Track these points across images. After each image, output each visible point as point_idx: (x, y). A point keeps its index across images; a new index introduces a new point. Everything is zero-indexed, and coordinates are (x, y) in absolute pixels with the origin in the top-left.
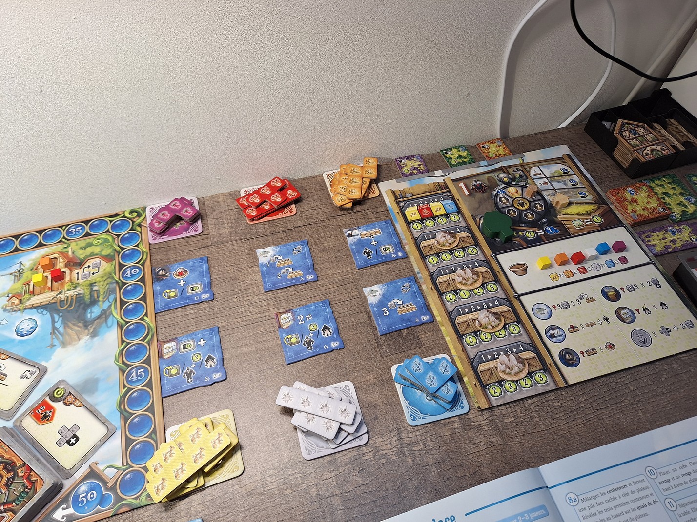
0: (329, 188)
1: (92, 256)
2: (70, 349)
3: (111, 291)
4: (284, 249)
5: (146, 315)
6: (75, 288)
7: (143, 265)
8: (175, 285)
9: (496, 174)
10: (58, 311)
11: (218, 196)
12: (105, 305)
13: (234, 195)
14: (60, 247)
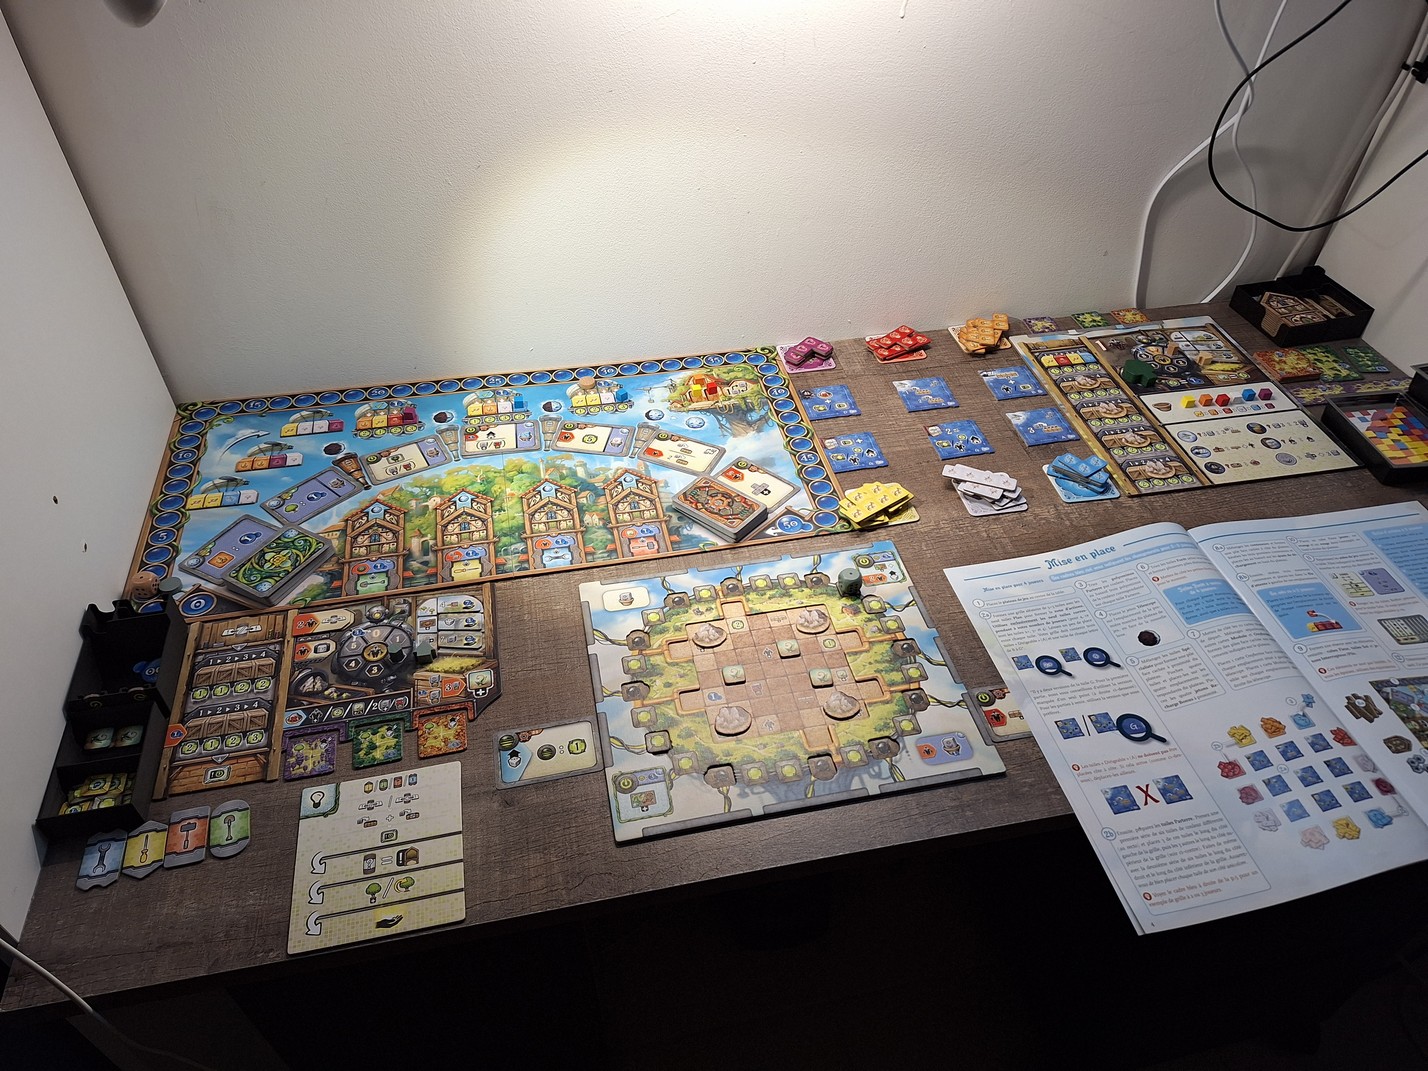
0: (957, 340)
1: (736, 378)
2: (740, 438)
3: (766, 404)
4: (920, 383)
5: (802, 420)
6: (730, 399)
7: (787, 387)
8: (822, 402)
9: (1135, 336)
10: (721, 415)
11: (843, 342)
12: (763, 412)
13: (859, 341)
14: (704, 371)
